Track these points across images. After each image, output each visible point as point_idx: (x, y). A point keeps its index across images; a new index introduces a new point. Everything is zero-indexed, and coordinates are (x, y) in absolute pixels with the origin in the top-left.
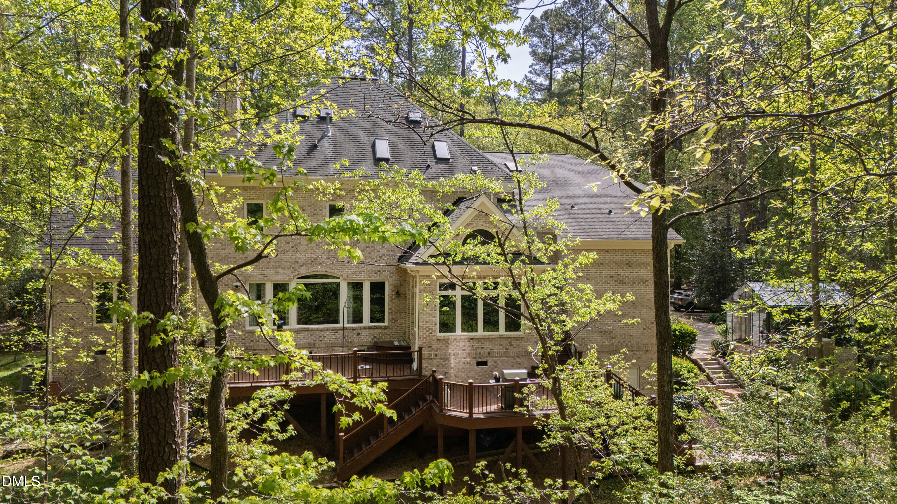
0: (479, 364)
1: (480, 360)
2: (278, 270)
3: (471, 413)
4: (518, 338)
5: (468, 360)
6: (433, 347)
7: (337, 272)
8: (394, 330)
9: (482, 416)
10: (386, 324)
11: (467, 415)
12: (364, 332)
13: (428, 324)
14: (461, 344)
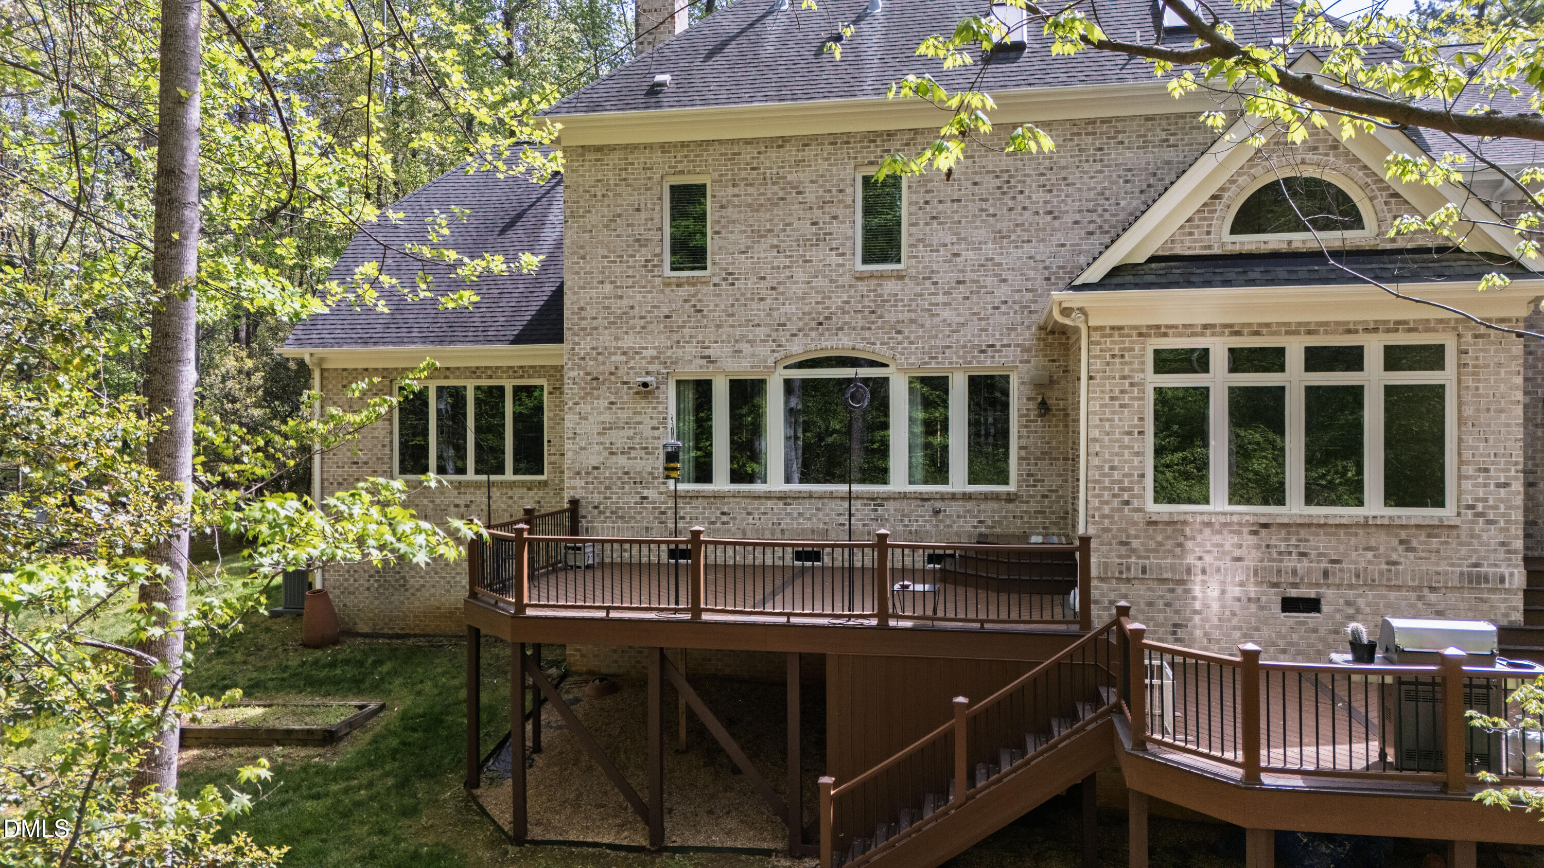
0: (1290, 605)
1: (1293, 593)
2: (739, 346)
3: (1252, 765)
4: (1432, 530)
5: (1252, 591)
6: (1135, 544)
7: (880, 352)
8: (1033, 507)
9: (1297, 782)
10: (1012, 488)
11: (1237, 773)
12: (953, 508)
13: (1117, 475)
14: (1229, 541)
